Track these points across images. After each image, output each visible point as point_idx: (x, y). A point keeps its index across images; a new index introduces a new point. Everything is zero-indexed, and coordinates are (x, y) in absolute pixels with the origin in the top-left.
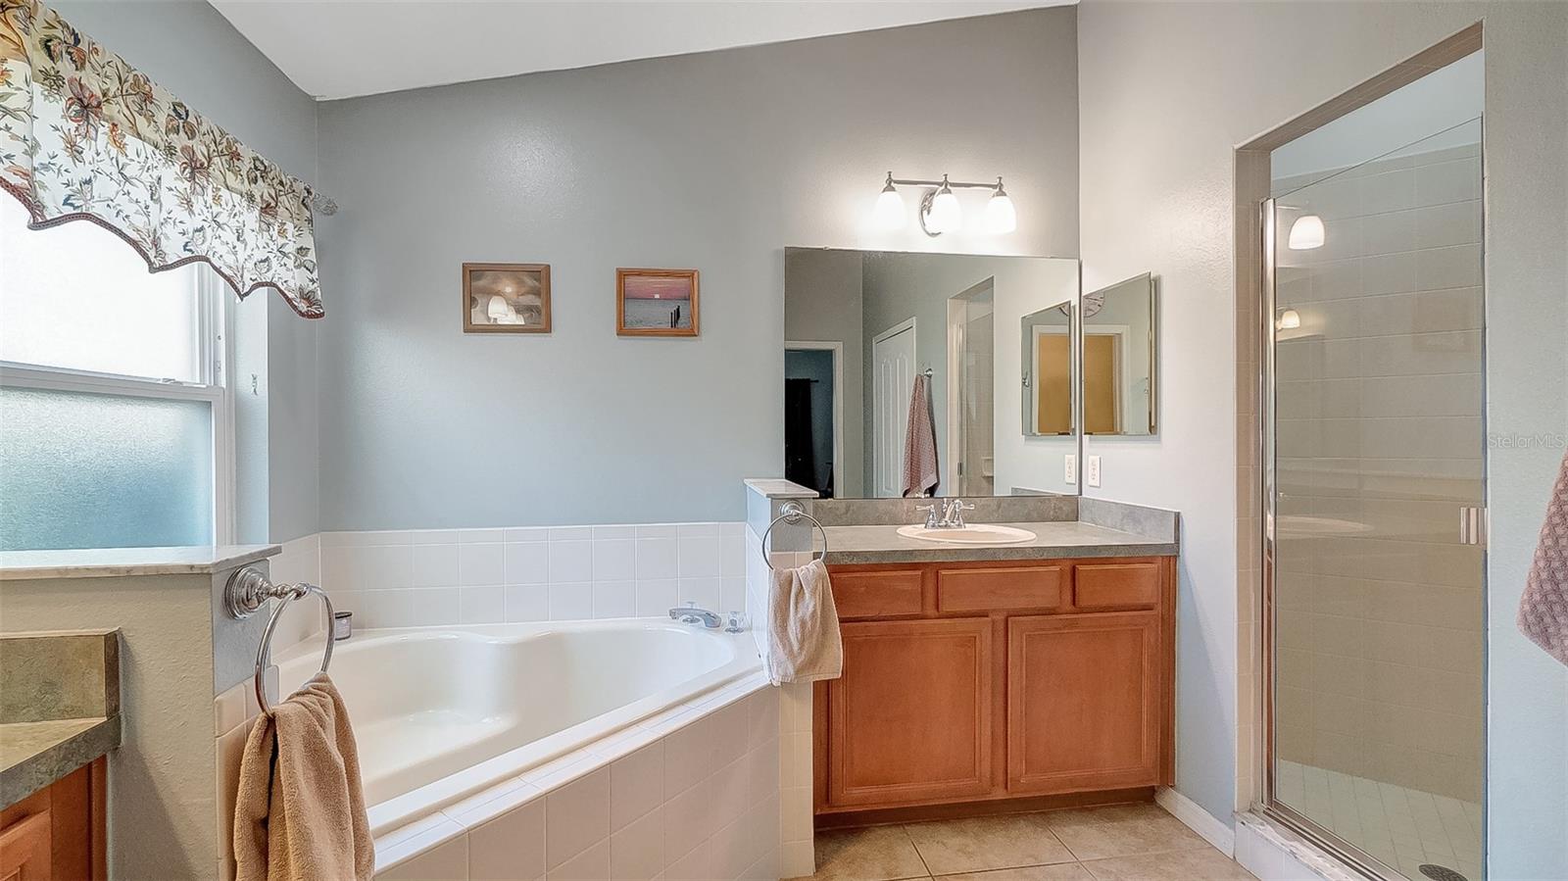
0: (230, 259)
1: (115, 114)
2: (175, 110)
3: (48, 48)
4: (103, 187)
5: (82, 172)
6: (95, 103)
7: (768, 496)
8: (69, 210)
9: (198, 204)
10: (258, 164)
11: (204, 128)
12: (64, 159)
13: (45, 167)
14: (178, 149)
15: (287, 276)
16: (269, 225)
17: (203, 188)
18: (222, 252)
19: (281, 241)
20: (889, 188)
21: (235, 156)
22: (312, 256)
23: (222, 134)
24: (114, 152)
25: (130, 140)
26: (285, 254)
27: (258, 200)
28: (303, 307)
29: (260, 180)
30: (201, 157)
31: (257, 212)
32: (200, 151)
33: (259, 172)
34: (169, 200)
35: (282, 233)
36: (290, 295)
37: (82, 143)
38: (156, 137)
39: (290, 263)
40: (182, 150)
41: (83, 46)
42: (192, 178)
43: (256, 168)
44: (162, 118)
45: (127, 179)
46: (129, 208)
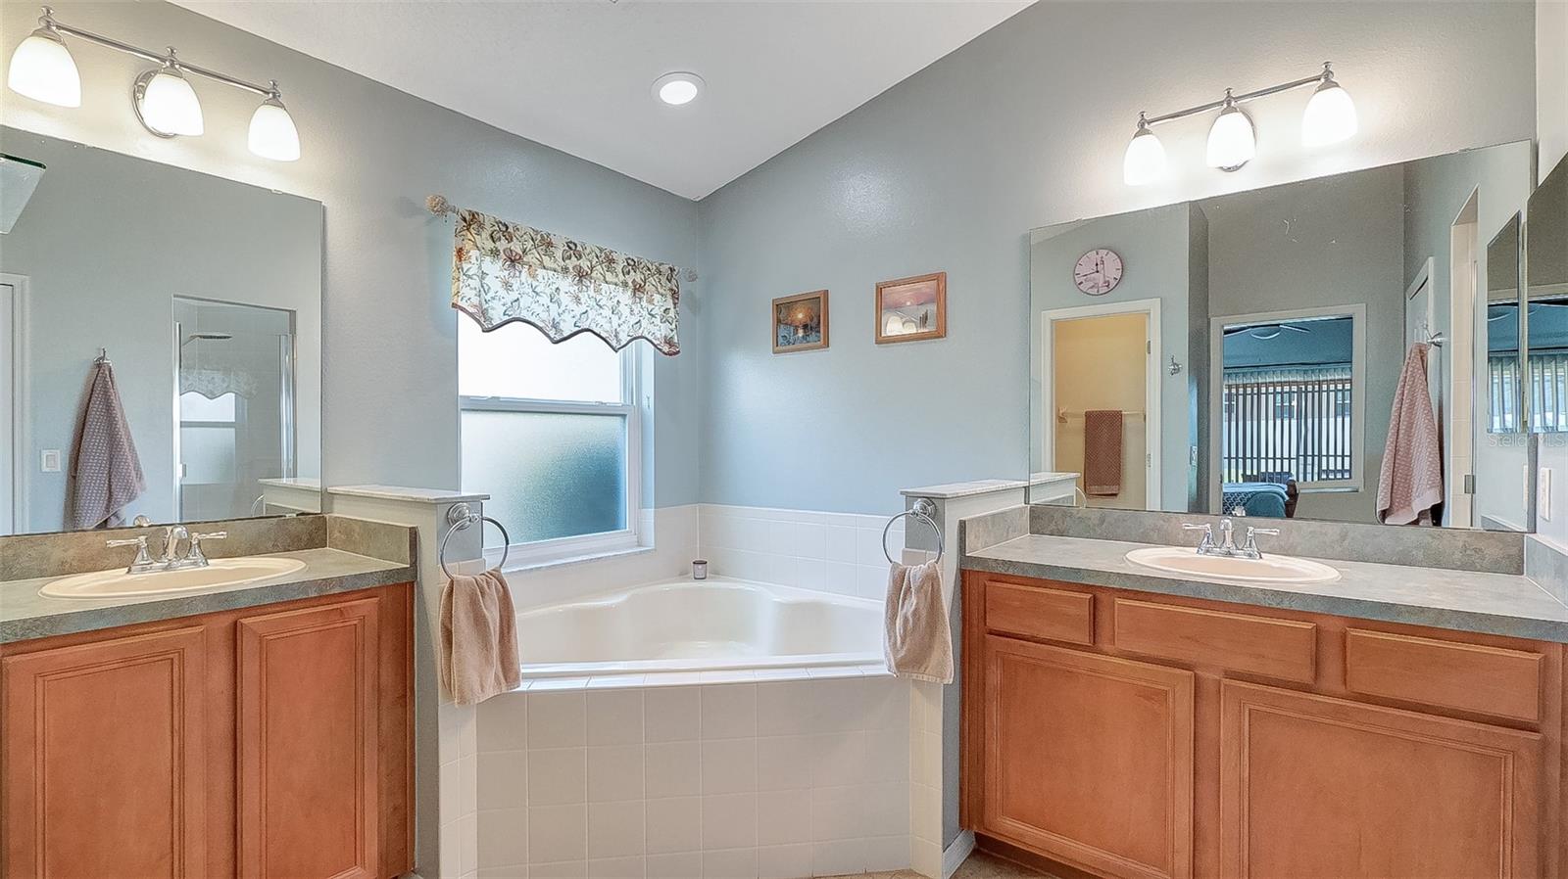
0: (607, 326)
1: (531, 260)
2: (568, 246)
3: (492, 237)
4: (525, 302)
5: (514, 295)
6: (518, 257)
7: (902, 493)
8: (507, 318)
9: (584, 297)
10: (629, 261)
11: (588, 251)
12: (502, 292)
13: (493, 298)
14: (571, 269)
15: (653, 329)
16: (640, 299)
17: (587, 287)
18: (603, 322)
19: (650, 307)
20: (1142, 131)
21: (611, 261)
22: (672, 313)
23: (601, 250)
24: (530, 280)
25: (541, 272)
26: (653, 316)
27: (630, 284)
28: (666, 349)
29: (632, 272)
30: (586, 269)
31: (629, 292)
32: (585, 264)
33: (632, 265)
34: (565, 300)
35: (651, 302)
36: (656, 342)
37: (512, 281)
38: (555, 266)
39: (657, 321)
40: (573, 268)
41: (511, 230)
42: (580, 281)
43: (629, 264)
44: (559, 254)
45: (537, 294)
46: (538, 309)
